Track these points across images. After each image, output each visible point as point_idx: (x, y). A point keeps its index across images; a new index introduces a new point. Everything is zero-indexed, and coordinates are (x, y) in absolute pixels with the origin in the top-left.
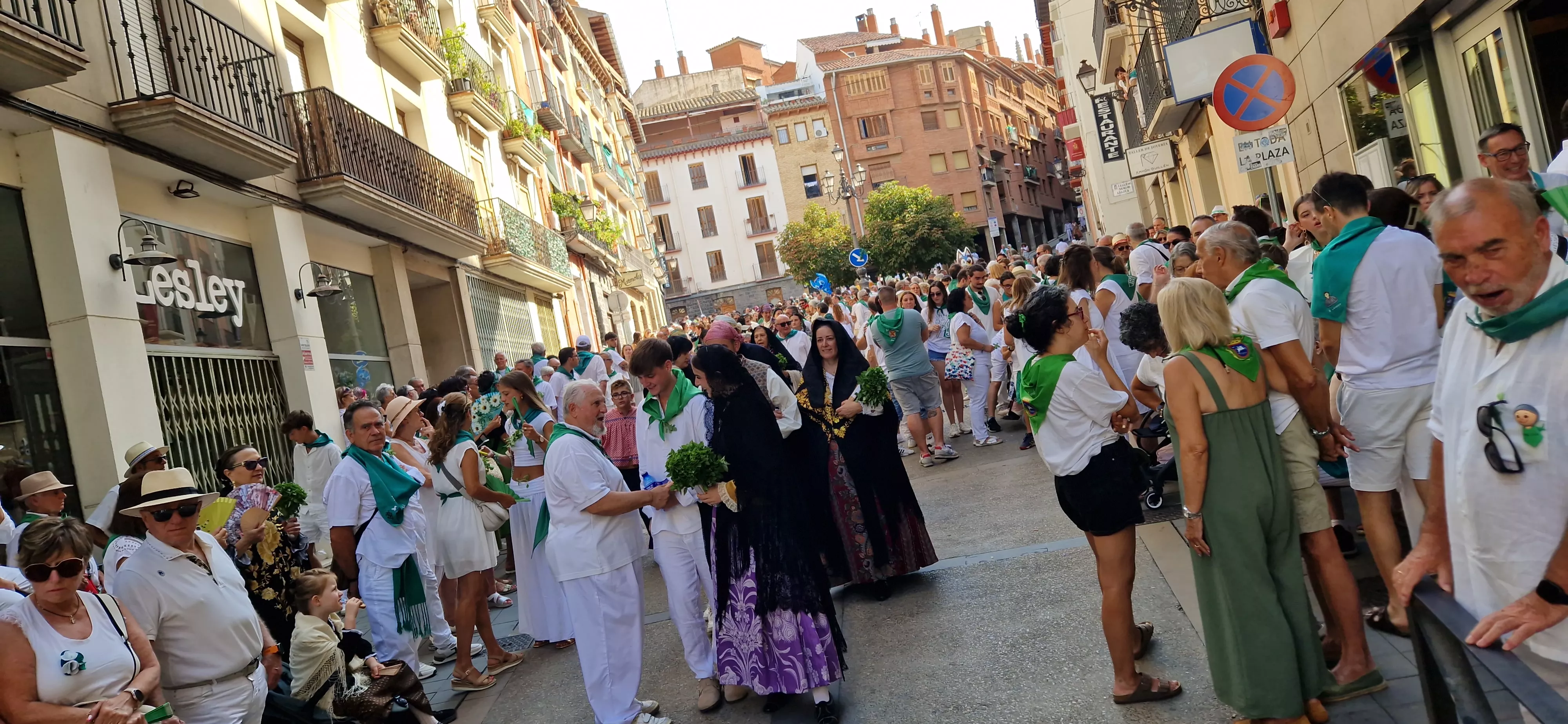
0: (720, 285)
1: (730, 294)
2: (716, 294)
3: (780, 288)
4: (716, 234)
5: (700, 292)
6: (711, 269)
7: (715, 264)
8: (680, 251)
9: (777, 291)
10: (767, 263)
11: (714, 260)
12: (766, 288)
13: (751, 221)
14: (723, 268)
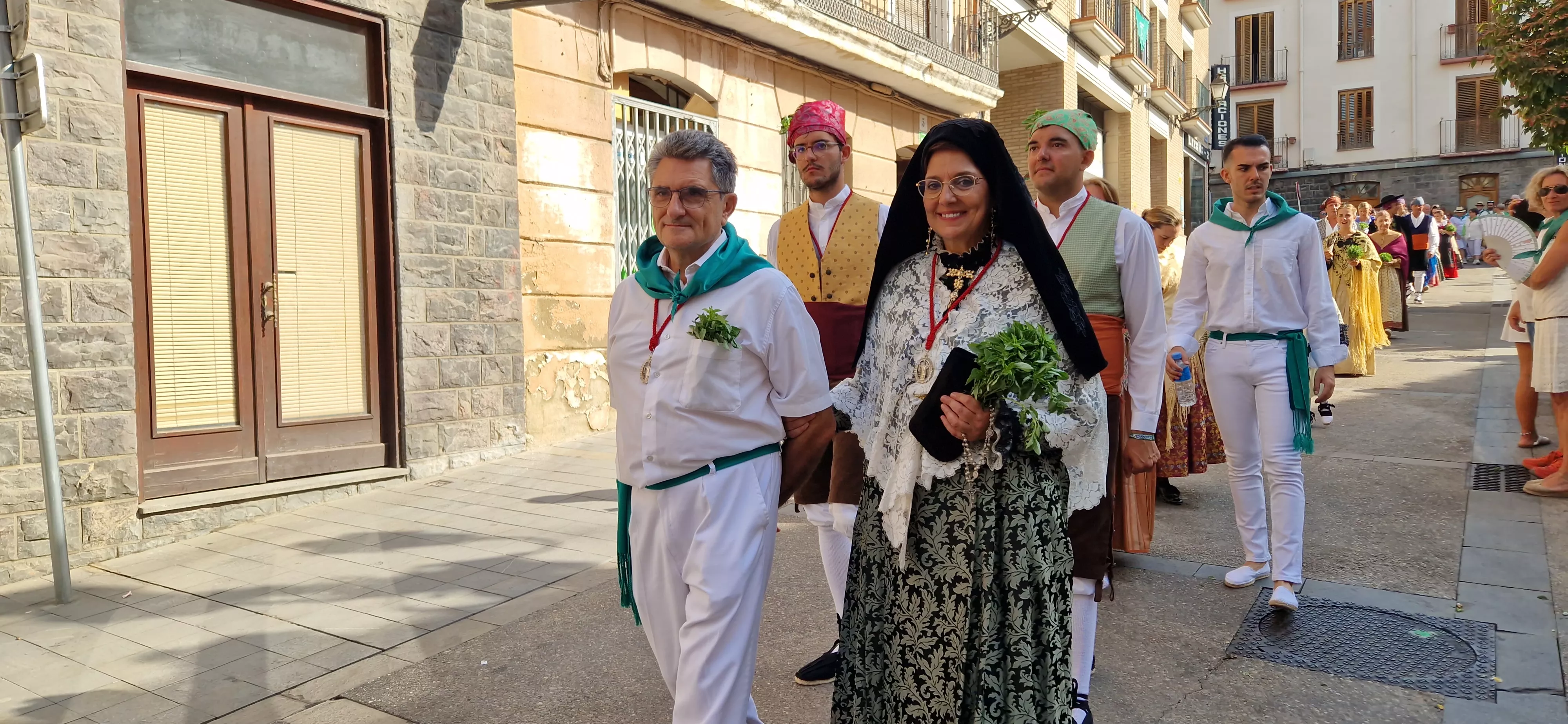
0: (1356, 157)
1: (1373, 178)
2: (1342, 175)
3: (1495, 176)
4: (1370, 53)
5: (1309, 167)
6: (1342, 125)
7: (1353, 116)
8: (1283, 84)
9: (1486, 182)
10: (1477, 121)
11: (1352, 109)
12: (1462, 171)
13: (1458, 29)
14: (1369, 123)
